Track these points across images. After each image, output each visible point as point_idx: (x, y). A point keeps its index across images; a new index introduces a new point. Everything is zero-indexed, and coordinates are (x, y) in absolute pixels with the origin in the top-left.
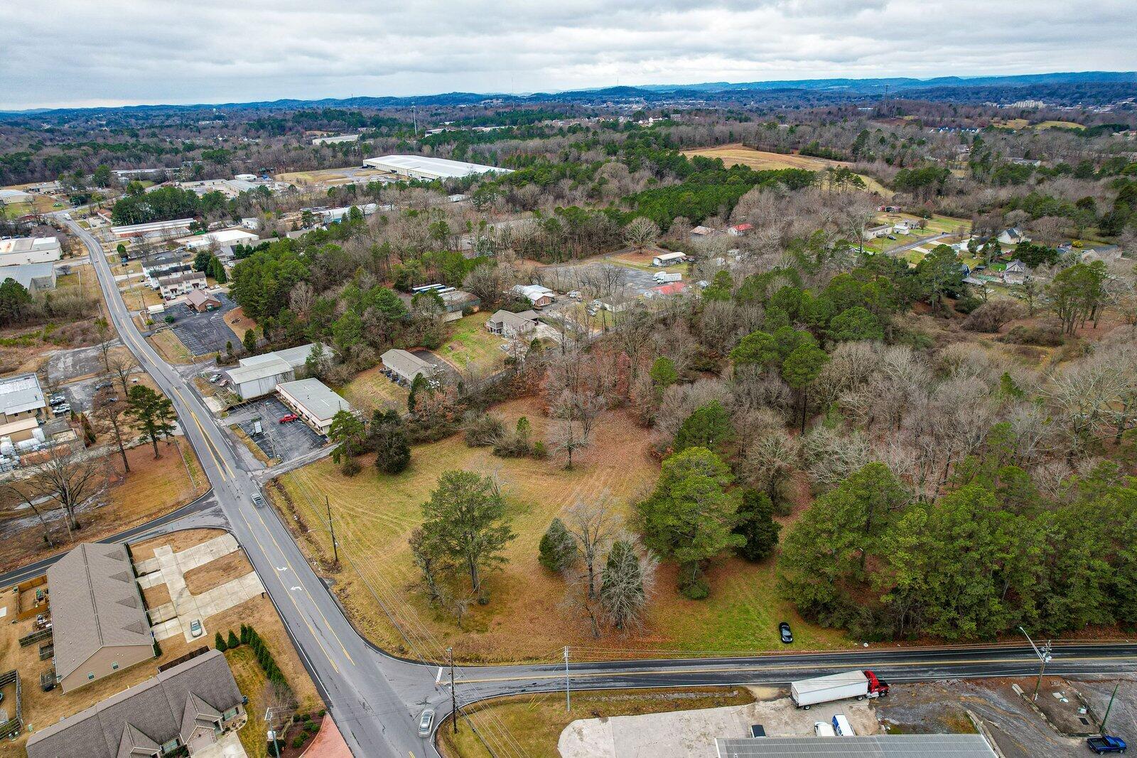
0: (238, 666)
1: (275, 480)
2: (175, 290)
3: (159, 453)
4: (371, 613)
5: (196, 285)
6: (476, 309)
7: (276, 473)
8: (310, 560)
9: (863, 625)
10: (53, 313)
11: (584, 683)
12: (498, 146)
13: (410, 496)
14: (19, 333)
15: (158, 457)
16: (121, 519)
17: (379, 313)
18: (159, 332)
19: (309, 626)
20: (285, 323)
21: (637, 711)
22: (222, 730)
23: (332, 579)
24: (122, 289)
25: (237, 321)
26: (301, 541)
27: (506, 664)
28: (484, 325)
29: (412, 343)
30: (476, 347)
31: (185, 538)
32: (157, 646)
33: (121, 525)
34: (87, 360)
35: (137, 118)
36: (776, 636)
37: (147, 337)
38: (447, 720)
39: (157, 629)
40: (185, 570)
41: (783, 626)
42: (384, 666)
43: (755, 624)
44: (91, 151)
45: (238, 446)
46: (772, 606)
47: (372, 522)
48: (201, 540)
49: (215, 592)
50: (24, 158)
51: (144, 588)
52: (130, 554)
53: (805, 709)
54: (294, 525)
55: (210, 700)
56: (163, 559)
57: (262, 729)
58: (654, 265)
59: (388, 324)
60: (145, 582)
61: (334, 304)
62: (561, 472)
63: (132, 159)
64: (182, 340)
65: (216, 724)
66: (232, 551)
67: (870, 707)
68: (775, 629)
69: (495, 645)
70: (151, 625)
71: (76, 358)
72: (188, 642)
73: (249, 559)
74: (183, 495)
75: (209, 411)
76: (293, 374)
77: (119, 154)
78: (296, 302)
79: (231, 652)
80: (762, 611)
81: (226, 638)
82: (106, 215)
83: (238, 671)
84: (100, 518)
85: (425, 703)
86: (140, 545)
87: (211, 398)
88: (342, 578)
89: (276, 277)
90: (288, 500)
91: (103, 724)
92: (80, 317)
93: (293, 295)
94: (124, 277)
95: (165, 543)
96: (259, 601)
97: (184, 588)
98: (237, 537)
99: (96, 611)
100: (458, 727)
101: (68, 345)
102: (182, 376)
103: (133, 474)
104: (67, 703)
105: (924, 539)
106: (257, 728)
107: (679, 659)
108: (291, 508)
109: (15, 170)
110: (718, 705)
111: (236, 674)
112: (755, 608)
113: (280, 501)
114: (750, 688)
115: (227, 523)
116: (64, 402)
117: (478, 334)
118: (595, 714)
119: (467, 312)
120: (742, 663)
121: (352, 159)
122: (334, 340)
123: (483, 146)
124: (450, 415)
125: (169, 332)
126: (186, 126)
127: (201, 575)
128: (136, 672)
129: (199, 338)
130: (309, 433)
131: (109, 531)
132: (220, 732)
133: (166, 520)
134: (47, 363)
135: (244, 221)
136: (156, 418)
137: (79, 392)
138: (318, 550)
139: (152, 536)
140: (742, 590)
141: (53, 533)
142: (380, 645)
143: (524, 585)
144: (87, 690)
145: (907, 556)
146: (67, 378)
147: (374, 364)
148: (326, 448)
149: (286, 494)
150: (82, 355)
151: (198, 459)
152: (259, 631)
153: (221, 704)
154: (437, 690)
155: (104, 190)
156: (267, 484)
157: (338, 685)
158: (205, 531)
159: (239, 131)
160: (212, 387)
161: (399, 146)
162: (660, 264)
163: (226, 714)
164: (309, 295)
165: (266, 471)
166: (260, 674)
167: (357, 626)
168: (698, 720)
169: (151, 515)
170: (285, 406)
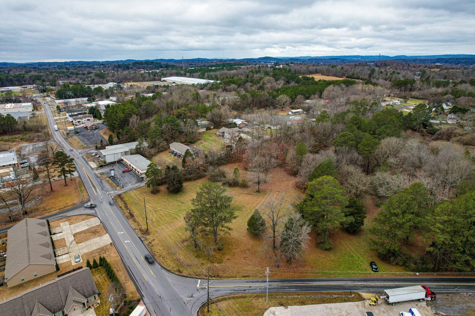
0: (97, 276)
1: (119, 195)
2: (80, 122)
3: (67, 183)
4: (164, 253)
5: (89, 120)
6: (212, 127)
7: (120, 192)
8: (135, 229)
9: (415, 263)
10: (26, 129)
11: (274, 289)
12: (218, 73)
13: (182, 203)
14: (11, 137)
15: (66, 185)
16: (46, 210)
17: (169, 126)
18: (71, 137)
19: (133, 259)
20: (127, 132)
21: (303, 303)
22: (87, 307)
23: (145, 238)
24: (57, 122)
25: (106, 133)
26: (131, 221)
27: (233, 279)
28: (216, 134)
29: (183, 140)
30: (212, 142)
31: (76, 219)
32: (57, 266)
33: (46, 213)
34: (39, 147)
35: (69, 65)
37: (66, 139)
38: (203, 306)
39: (58, 258)
40: (74, 232)
41: (371, 264)
42: (170, 278)
43: (357, 263)
44: (49, 73)
45: (103, 181)
46: (364, 254)
47: (165, 213)
48: (83, 220)
49: (88, 242)
50: (22, 76)
51: (54, 239)
52: (49, 225)
53: (392, 305)
54: (127, 214)
55: (81, 291)
56: (64, 227)
57: (107, 307)
58: (289, 115)
59: (173, 131)
60: (55, 238)
61: (149, 124)
62: (254, 193)
63: (66, 77)
64: (81, 140)
65: (84, 304)
66: (97, 224)
67: (427, 305)
68: (368, 265)
69: (227, 269)
70: (55, 256)
71: (34, 147)
72: (73, 265)
73: (105, 228)
74: (76, 201)
75: (91, 167)
76: (129, 152)
77: (61, 75)
78: (132, 123)
79: (94, 270)
80: (360, 256)
81: (92, 263)
82: (53, 96)
83: (97, 279)
84: (37, 210)
85: (192, 297)
86: (54, 221)
87: (92, 162)
88: (150, 237)
89: (124, 113)
90: (125, 204)
91: (24, 302)
92: (38, 131)
93: (131, 120)
94: (59, 118)
95: (66, 221)
96: (109, 247)
97: (73, 241)
98: (100, 218)
99: (28, 247)
100: (209, 309)
101: (31, 142)
102: (80, 154)
103: (54, 192)
104: (9, 292)
105: (451, 218)
106: (105, 307)
107: (321, 278)
108: (126, 207)
109: (18, 80)
110: (345, 301)
111: (96, 280)
112: (356, 255)
113: (121, 204)
114: (360, 293)
115: (96, 213)
116: (26, 163)
117: (214, 137)
118: (281, 305)
119: (208, 129)
120: (354, 281)
121: (157, 78)
122: (149, 139)
123: (212, 73)
124: (201, 168)
125: (75, 137)
126: (89, 67)
127: (82, 235)
128: (46, 278)
129: (88, 140)
130: (136, 176)
131: (40, 215)
132: (85, 309)
133: (68, 211)
134: (21, 148)
135: (111, 98)
136: (66, 167)
137: (33, 159)
138: (139, 225)
139: (60, 218)
140: (348, 247)
141: (14, 215)
142: (168, 269)
143: (240, 242)
144: (20, 286)
145: (442, 227)
146: (29, 154)
147: (166, 149)
148: (143, 182)
149: (124, 201)
150: (37, 146)
151: (84, 186)
152: (108, 261)
153: (87, 294)
154: (197, 290)
155: (53, 87)
156: (116, 197)
157: (147, 287)
158: (85, 216)
159: (110, 68)
160: (93, 158)
161: (176, 73)
162: (292, 114)
163: (89, 299)
164: (138, 121)
165: (115, 192)
166: (107, 281)
167: (157, 259)
168: (336, 308)
169: (60, 209)
170: (125, 165)
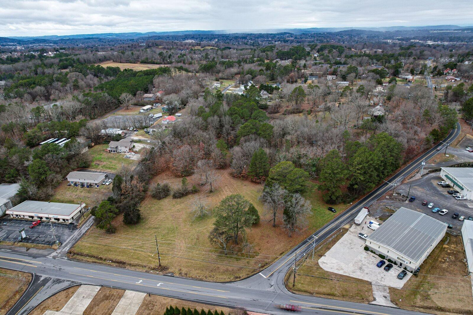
1: (71, 253)
7: (65, 250)
8: (147, 272)
9: (349, 198)
19: (189, 292)
23: (169, 273)
28: (104, 150)
30: (110, 160)
31: (54, 302)
36: (330, 212)
38: (286, 285)
41: (330, 209)
42: (240, 285)
45: (16, 249)
49: (118, 310)
54: (114, 264)
66: (97, 290)
76: (10, 202)
85: (272, 286)
88: (173, 270)
98: (91, 284)
108: (100, 259)
113: (89, 259)
114: (343, 227)
115: (73, 282)
118: (321, 256)
120: (333, 222)
124: (142, 189)
138: (144, 267)
139: (25, 314)
142: (228, 281)
149: (88, 255)
154: (269, 280)
156: (68, 256)
158: (63, 293)
162: (144, 112)
165: (58, 252)
167: (209, 280)
170: (20, 220)
